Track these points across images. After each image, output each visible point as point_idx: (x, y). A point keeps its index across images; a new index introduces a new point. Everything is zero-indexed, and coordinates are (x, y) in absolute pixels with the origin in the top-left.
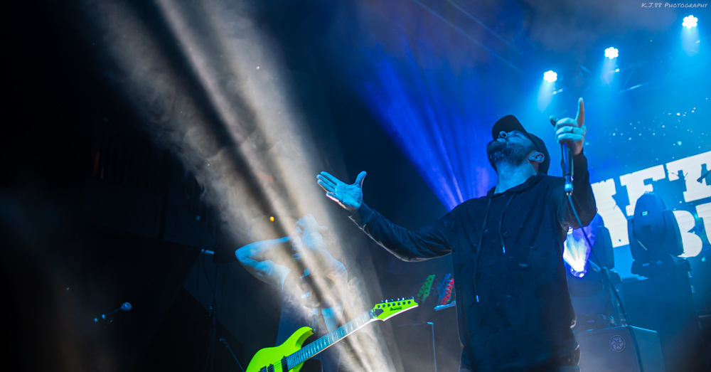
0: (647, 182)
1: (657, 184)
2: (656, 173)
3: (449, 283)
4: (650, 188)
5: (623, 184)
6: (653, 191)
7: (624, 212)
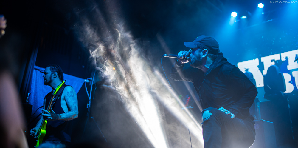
0: (272, 61)
1: (276, 62)
2: (276, 57)
3: (187, 98)
4: (273, 63)
5: (262, 61)
6: (275, 65)
7: (262, 72)
